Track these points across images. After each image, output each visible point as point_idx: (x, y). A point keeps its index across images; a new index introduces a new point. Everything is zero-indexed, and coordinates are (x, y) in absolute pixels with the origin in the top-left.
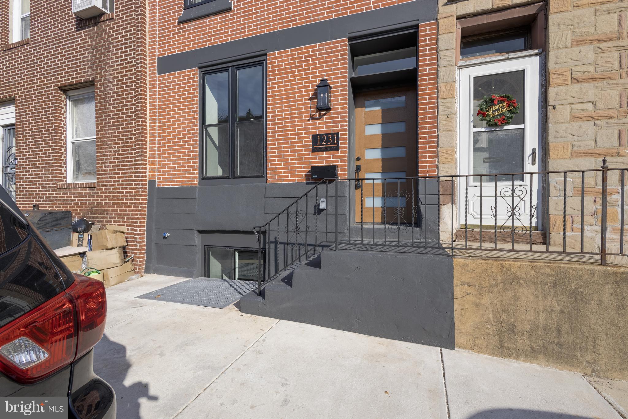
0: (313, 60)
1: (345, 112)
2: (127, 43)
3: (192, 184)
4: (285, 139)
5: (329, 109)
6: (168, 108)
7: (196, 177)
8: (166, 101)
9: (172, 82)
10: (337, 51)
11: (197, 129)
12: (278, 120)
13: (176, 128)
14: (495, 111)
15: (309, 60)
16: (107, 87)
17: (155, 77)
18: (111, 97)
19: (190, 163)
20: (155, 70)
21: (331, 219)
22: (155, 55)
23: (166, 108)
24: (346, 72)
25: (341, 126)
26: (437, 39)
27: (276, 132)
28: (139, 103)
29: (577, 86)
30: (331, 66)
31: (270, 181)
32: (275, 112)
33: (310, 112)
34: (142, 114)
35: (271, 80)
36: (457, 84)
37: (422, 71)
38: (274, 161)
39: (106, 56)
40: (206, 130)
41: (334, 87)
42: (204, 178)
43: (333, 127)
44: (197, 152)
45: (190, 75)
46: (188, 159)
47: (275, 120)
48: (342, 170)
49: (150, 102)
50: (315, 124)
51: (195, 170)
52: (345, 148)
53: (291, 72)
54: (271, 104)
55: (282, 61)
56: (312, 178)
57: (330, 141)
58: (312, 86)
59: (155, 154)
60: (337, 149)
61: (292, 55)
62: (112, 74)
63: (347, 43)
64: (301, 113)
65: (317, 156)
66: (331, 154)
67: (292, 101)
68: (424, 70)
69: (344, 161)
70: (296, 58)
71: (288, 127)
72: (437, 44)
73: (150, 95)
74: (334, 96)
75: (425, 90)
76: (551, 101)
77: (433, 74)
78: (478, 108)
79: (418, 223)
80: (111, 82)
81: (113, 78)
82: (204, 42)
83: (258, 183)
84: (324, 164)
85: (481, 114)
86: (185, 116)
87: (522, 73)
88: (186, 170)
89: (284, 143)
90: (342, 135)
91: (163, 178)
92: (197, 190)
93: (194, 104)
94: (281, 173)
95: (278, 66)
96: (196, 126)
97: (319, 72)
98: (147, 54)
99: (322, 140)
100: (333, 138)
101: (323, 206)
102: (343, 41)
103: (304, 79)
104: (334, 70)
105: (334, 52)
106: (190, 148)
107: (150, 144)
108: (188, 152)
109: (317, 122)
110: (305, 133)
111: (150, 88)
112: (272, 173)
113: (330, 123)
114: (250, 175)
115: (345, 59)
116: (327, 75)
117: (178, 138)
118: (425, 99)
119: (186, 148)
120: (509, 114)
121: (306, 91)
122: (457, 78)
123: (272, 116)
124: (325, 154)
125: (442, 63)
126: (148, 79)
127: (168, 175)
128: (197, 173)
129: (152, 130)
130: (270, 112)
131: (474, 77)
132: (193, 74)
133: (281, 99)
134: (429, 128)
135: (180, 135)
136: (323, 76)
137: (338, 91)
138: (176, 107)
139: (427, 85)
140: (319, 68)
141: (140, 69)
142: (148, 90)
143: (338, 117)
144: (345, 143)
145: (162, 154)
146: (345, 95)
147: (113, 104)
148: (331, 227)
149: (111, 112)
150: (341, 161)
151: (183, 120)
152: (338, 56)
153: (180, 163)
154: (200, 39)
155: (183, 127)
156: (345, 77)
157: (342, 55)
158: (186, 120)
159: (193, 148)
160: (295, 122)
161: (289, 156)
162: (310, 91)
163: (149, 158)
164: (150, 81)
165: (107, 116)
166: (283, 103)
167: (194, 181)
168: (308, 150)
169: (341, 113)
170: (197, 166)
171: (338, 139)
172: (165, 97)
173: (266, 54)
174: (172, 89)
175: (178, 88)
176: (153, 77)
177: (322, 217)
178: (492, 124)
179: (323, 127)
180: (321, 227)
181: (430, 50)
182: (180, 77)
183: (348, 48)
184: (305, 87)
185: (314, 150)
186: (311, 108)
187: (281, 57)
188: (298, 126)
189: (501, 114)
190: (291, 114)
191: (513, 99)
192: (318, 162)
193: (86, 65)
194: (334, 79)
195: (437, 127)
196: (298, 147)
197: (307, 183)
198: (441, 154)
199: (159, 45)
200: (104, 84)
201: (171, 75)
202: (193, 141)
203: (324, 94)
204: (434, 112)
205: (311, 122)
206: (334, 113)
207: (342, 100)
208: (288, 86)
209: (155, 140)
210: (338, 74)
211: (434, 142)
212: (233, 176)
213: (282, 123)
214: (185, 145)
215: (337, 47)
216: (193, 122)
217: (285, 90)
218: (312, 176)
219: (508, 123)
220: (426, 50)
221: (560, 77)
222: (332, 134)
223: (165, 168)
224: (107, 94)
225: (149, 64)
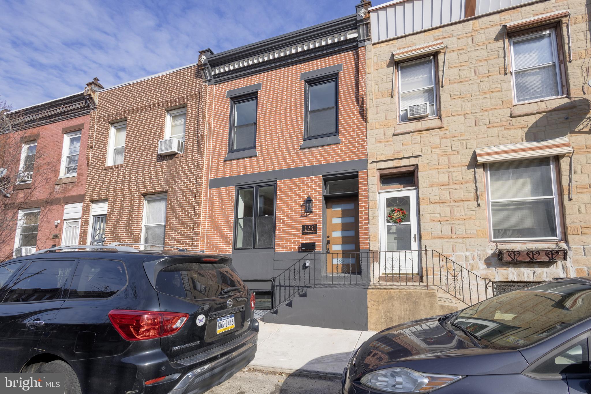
0: (303, 185)
1: (320, 214)
2: (191, 171)
3: (228, 253)
4: (286, 227)
5: (312, 212)
6: (215, 208)
7: (231, 248)
8: (214, 204)
9: (218, 193)
10: (317, 182)
11: (233, 221)
12: (283, 216)
13: (219, 220)
14: (396, 215)
15: (301, 186)
16: (176, 195)
17: (208, 190)
18: (178, 201)
19: (227, 240)
20: (208, 186)
21: (312, 272)
22: (208, 178)
23: (214, 208)
24: (321, 193)
25: (318, 221)
26: (368, 179)
27: (281, 223)
28: (197, 205)
29: (432, 205)
30: (313, 189)
31: (277, 251)
32: (281, 212)
33: (301, 213)
34: (198, 212)
35: (279, 195)
36: (378, 201)
37: (360, 194)
38: (280, 239)
39: (177, 177)
40: (238, 220)
41: (315, 200)
42: (235, 249)
43: (314, 221)
44: (232, 234)
45: (230, 190)
46: (226, 238)
47: (281, 217)
48: (318, 245)
49: (203, 204)
50: (304, 219)
51: (231, 244)
52: (320, 232)
53: (291, 191)
54: (279, 208)
55: (286, 185)
56: (302, 249)
57: (312, 229)
58: (302, 199)
59: (205, 235)
60: (316, 233)
61: (291, 182)
62: (180, 188)
63: (322, 178)
64: (296, 213)
65: (305, 237)
66: (313, 236)
67: (291, 207)
68: (362, 193)
69: (320, 240)
70: (293, 184)
71: (288, 220)
72: (368, 181)
73: (204, 201)
74: (314, 205)
75: (362, 203)
76: (421, 213)
77: (366, 196)
78: (388, 214)
79: (359, 273)
80: (179, 193)
81: (180, 190)
82: (239, 172)
83: (270, 251)
84: (309, 241)
85: (390, 217)
86: (226, 213)
87: (408, 198)
88: (225, 244)
89: (285, 230)
90: (319, 226)
91: (209, 249)
92: (231, 256)
93: (231, 206)
94: (284, 246)
95: (283, 188)
96: (232, 219)
97: (306, 192)
98: (203, 177)
99: (308, 228)
100: (314, 227)
101: (308, 264)
102: (320, 177)
103: (298, 195)
104: (315, 191)
105: (315, 182)
106: (228, 231)
107: (202, 229)
108: (227, 234)
109: (305, 218)
110: (298, 224)
111: (204, 196)
112: (278, 246)
113: (312, 219)
114: (264, 247)
115: (321, 186)
116: (311, 194)
117: (220, 226)
118: (362, 208)
119: (225, 232)
120: (403, 217)
121: (298, 202)
122: (378, 198)
123: (279, 215)
124: (309, 236)
125: (370, 191)
126: (203, 191)
127: (212, 247)
128: (231, 246)
129: (204, 220)
130: (278, 212)
131: (387, 198)
132: (232, 190)
133: (285, 205)
134: (365, 223)
135: (222, 224)
136: (309, 194)
137: (317, 202)
138: (220, 207)
139: (363, 201)
140: (306, 190)
141: (199, 186)
142: (202, 198)
143: (316, 216)
144: (320, 230)
145: (209, 235)
146: (321, 204)
147: (179, 205)
148: (312, 277)
149: (177, 210)
150: (318, 240)
151: (224, 215)
152: (317, 184)
153: (221, 240)
154: (237, 170)
155: (224, 219)
156: (321, 195)
157: (319, 184)
158: (226, 215)
159: (230, 231)
160: (292, 218)
161: (288, 236)
162: (302, 202)
163: (201, 237)
164: (204, 192)
165: (175, 212)
166: (285, 208)
167: (229, 251)
168: (300, 234)
169: (318, 214)
170: (231, 242)
171: (316, 228)
172: (213, 202)
173: (277, 181)
174: (218, 197)
175: (222, 197)
176: (206, 190)
177: (307, 271)
178: (395, 222)
179: (308, 221)
180: (307, 276)
181: (364, 184)
182: (223, 190)
183: (322, 180)
184: (298, 199)
185: (303, 234)
186: (301, 210)
187: (285, 183)
188: (294, 220)
189: (399, 217)
190: (290, 214)
191: (405, 210)
192: (305, 240)
193: (162, 182)
194: (314, 196)
195: (369, 223)
196: (294, 231)
197: (299, 252)
198: (371, 237)
199: (211, 172)
200: (174, 193)
201: (218, 189)
202: (230, 227)
203: (309, 204)
204: (367, 215)
205: (301, 218)
206: (314, 214)
207: (319, 207)
208: (289, 198)
209: (205, 227)
210: (317, 193)
211: (367, 230)
212: (254, 248)
213: (285, 219)
214: (225, 230)
215: (317, 180)
216: (231, 217)
217: (287, 201)
218: (302, 247)
219: (402, 222)
220: (362, 184)
221: (425, 201)
222: (313, 225)
223: (211, 243)
224: (175, 199)
225: (204, 183)
